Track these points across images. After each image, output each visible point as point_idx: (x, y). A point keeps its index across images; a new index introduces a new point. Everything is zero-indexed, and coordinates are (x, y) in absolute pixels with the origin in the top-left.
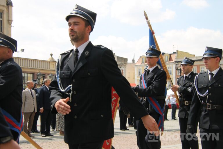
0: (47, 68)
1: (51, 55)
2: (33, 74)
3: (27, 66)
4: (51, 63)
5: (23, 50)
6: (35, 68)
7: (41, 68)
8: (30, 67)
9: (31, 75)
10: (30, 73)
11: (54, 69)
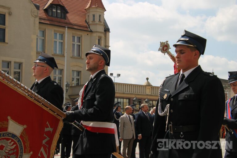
0: (143, 92)
1: (147, 79)
2: (129, 99)
3: (123, 91)
4: (147, 88)
5: (119, 75)
6: (131, 93)
7: (137, 93)
8: (126, 92)
9: (128, 100)
10: (126, 99)
11: (150, 94)
